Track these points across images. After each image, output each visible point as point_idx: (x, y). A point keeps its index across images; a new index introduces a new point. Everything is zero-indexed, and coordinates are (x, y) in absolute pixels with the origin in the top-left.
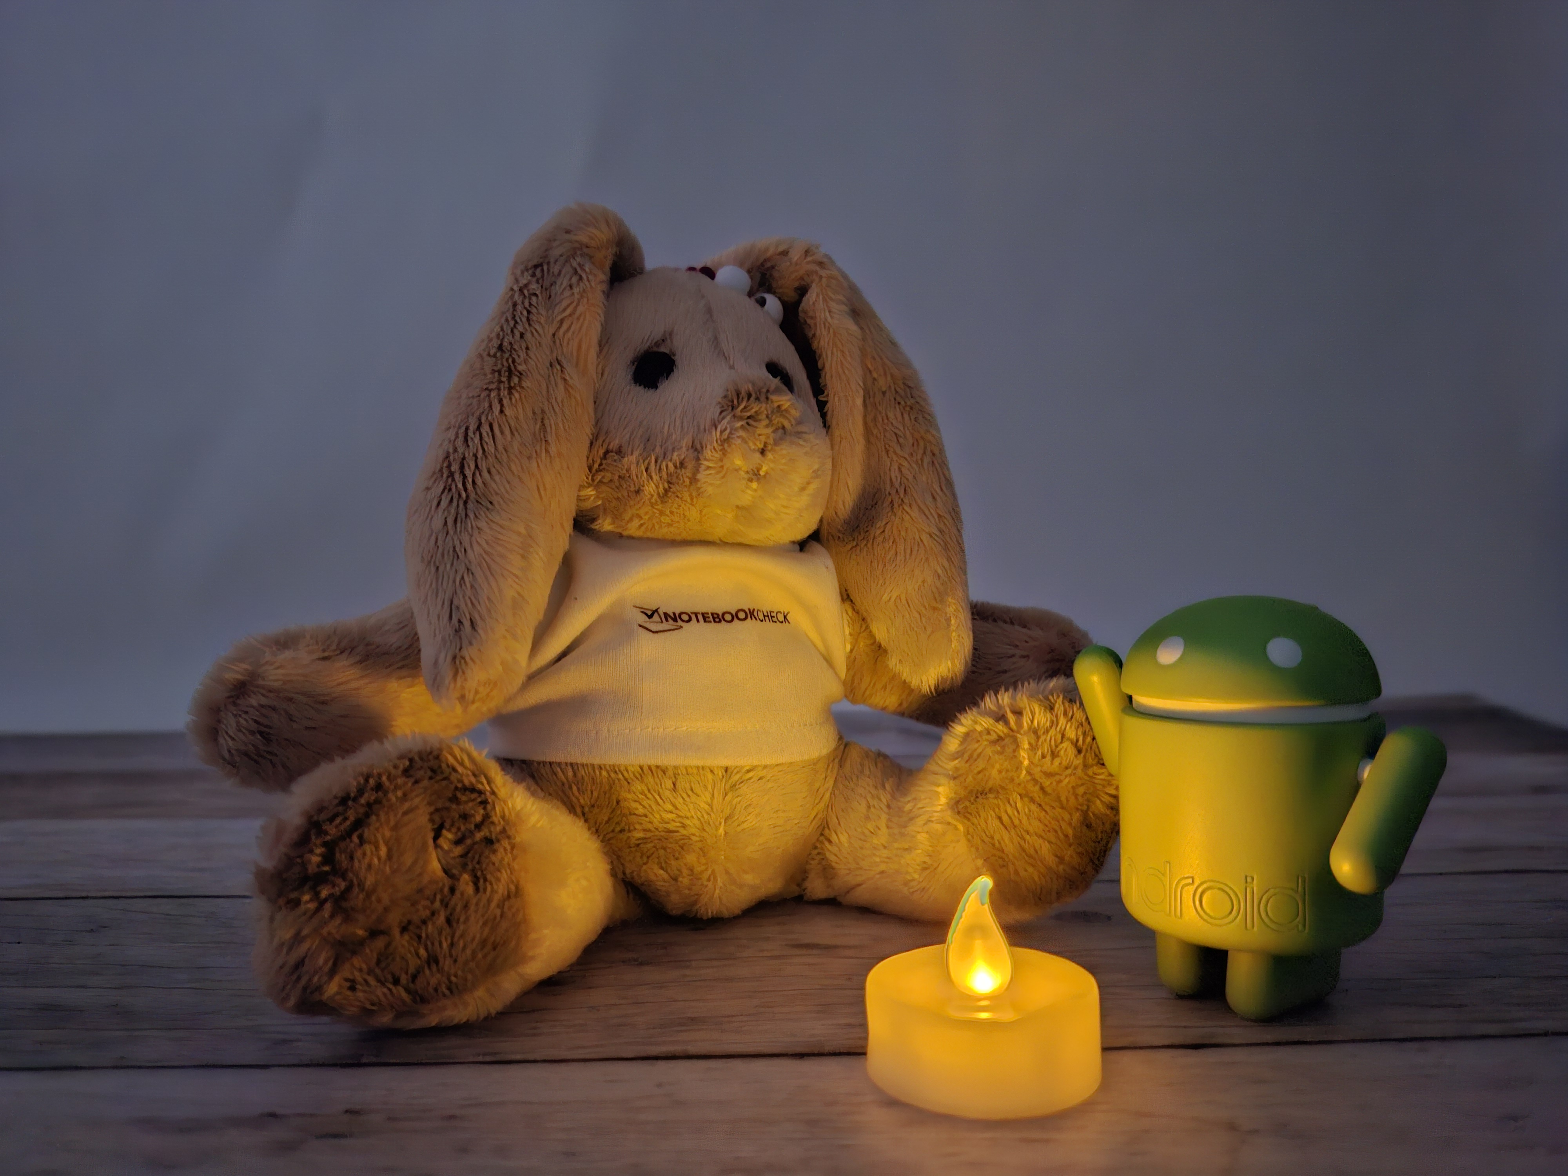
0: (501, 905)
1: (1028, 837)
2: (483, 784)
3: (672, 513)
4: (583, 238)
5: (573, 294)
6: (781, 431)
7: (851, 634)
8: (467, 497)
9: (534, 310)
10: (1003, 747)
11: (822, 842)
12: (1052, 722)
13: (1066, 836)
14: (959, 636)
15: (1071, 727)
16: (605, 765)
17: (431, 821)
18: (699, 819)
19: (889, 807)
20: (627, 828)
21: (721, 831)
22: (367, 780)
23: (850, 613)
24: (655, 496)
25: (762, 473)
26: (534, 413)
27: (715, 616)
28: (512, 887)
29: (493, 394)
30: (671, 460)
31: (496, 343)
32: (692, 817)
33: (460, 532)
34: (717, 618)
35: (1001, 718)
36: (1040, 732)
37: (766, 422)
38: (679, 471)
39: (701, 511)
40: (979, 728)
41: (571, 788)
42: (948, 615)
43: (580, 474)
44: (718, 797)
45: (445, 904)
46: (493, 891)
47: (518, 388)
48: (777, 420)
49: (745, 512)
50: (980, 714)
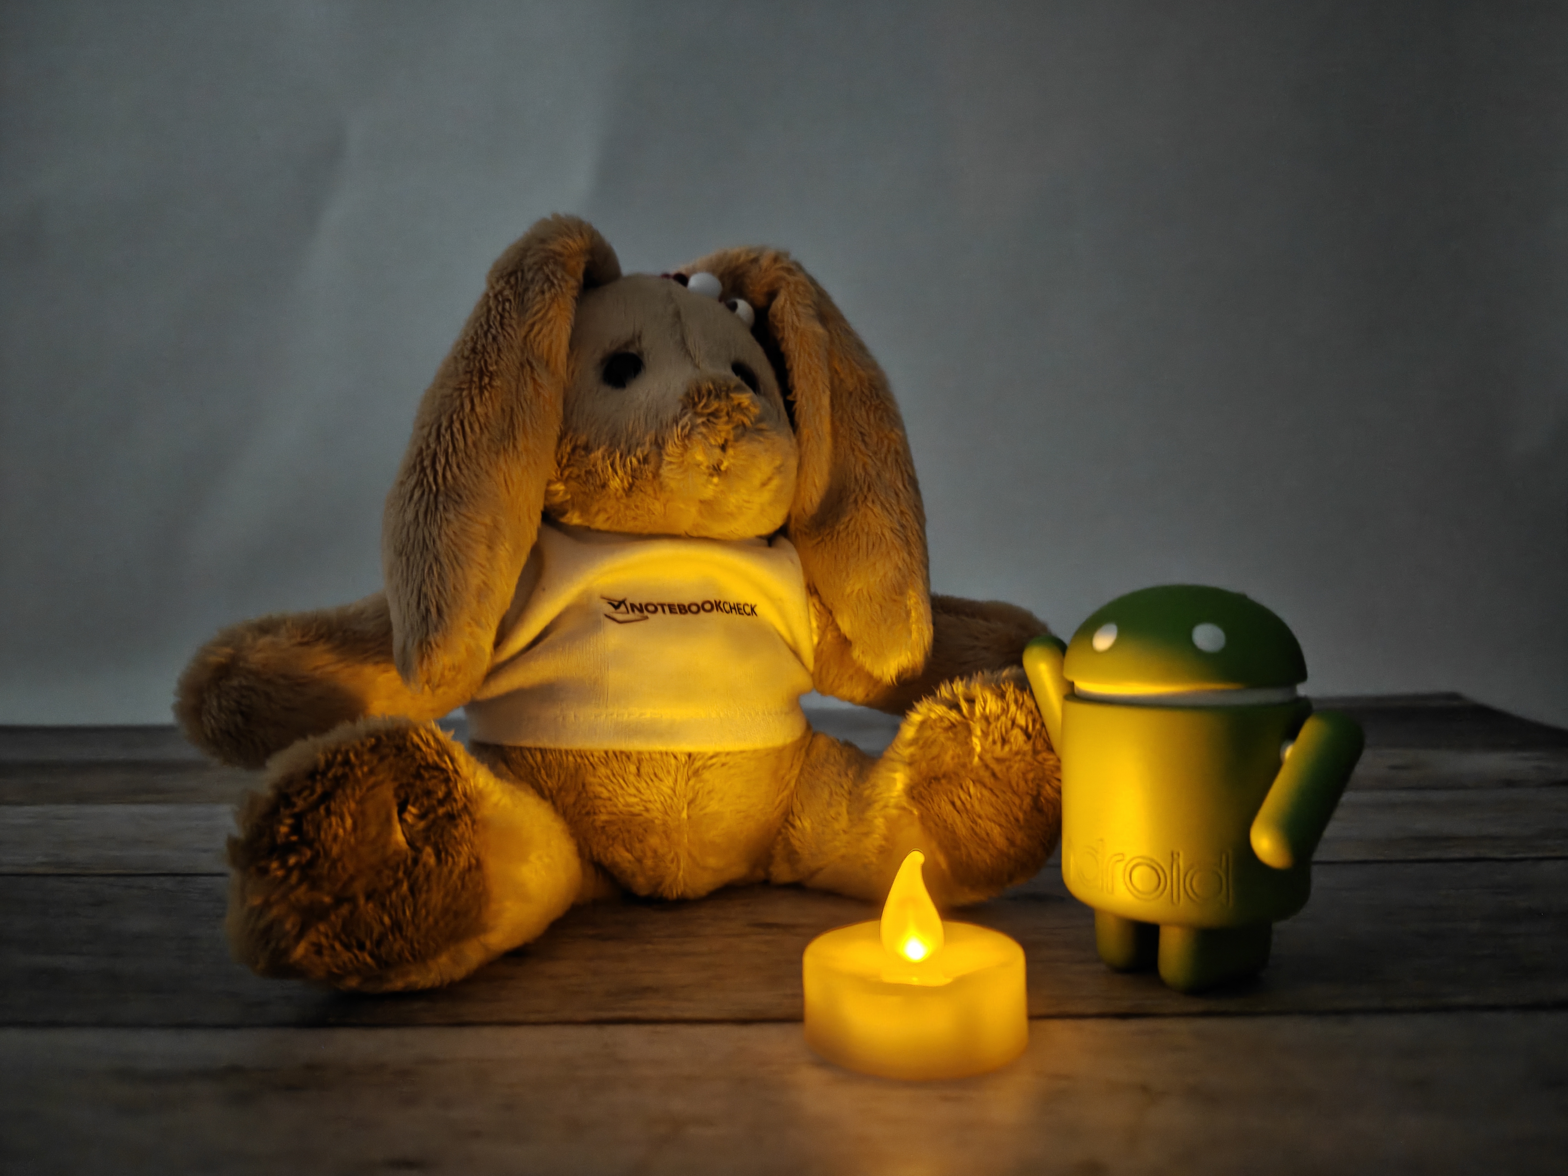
0: (462, 877)
1: (979, 821)
2: (446, 762)
3: (637, 507)
4: (555, 246)
5: (544, 300)
6: (741, 428)
7: (818, 627)
8: (438, 490)
9: (507, 315)
10: (955, 734)
11: (786, 828)
12: (1003, 710)
13: (1017, 820)
14: (918, 628)
15: (1021, 714)
16: (571, 751)
17: (397, 795)
18: (662, 802)
19: (850, 793)
20: (592, 811)
21: (684, 815)
22: (335, 756)
23: (818, 606)
24: (621, 492)
25: (723, 468)
26: (503, 410)
27: (682, 607)
28: (473, 861)
29: (465, 393)
30: (635, 455)
31: (470, 345)
32: (656, 801)
33: (430, 523)
34: (684, 609)
35: (954, 706)
36: (992, 720)
37: (725, 419)
38: (642, 466)
39: (665, 505)
40: (933, 716)
41: (539, 771)
42: (908, 608)
43: (551, 469)
44: (681, 782)
45: (408, 873)
46: (454, 862)
47: (489, 387)
48: (738, 417)
49: (708, 506)
50: (936, 702)
